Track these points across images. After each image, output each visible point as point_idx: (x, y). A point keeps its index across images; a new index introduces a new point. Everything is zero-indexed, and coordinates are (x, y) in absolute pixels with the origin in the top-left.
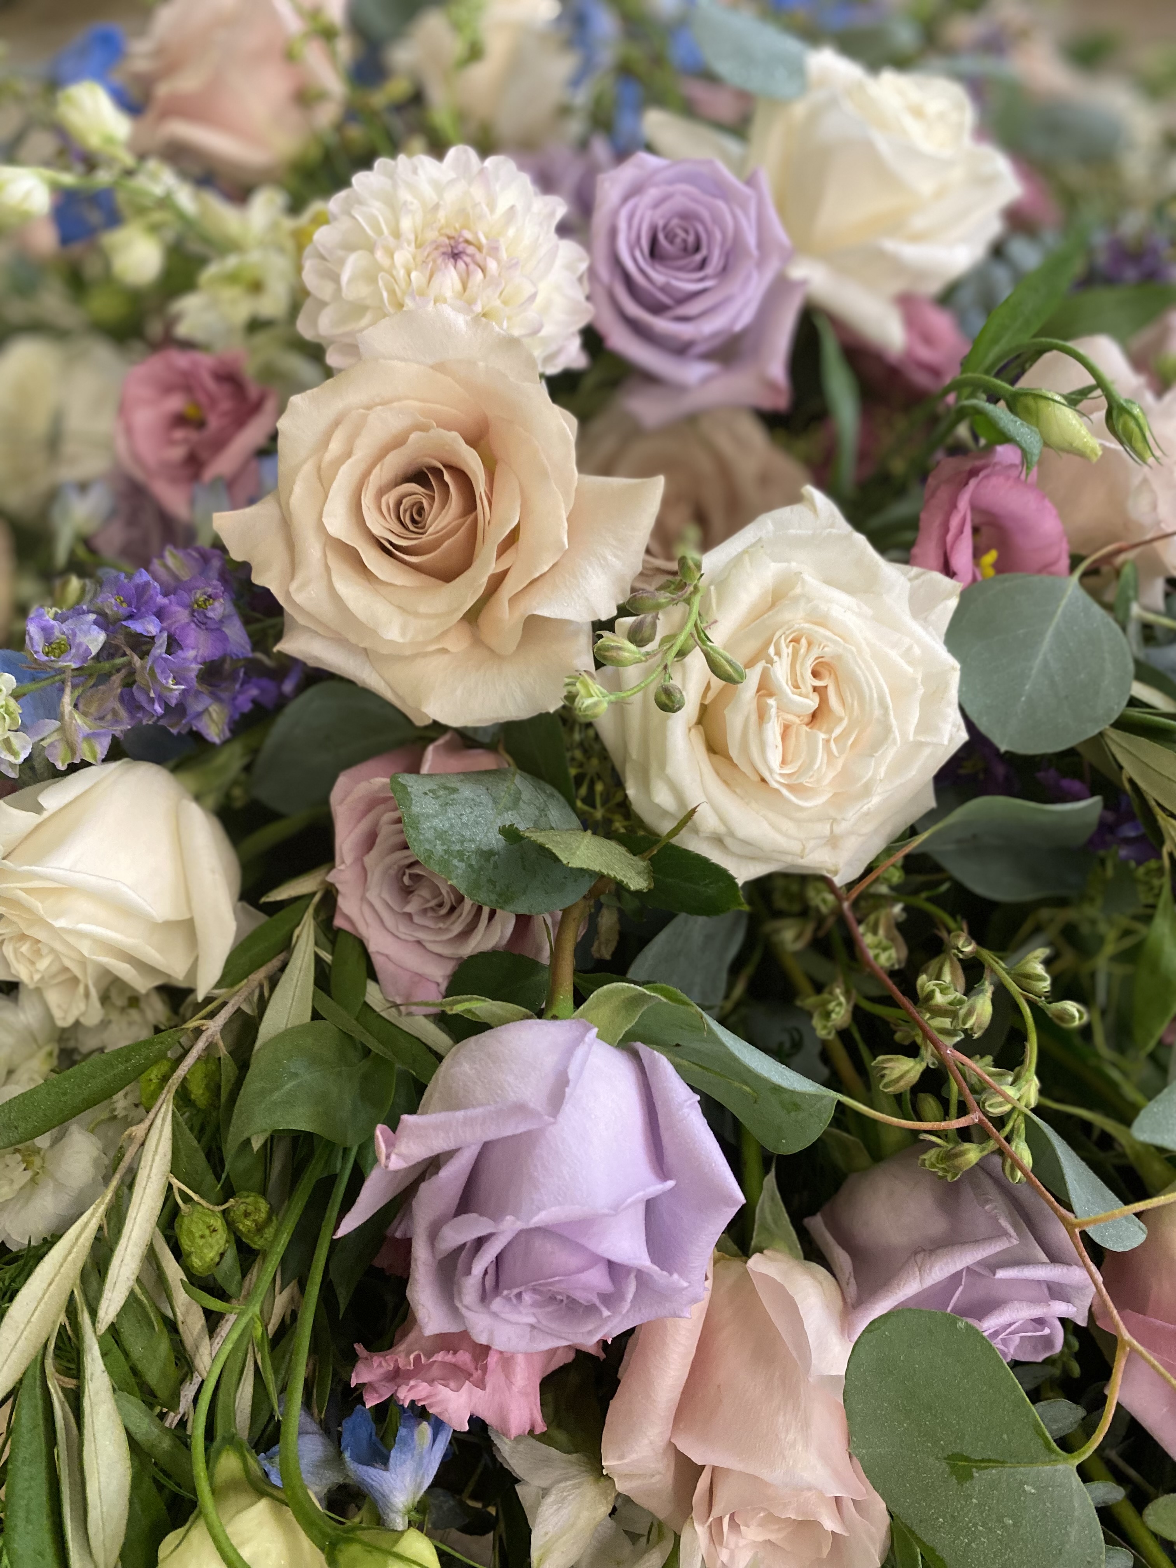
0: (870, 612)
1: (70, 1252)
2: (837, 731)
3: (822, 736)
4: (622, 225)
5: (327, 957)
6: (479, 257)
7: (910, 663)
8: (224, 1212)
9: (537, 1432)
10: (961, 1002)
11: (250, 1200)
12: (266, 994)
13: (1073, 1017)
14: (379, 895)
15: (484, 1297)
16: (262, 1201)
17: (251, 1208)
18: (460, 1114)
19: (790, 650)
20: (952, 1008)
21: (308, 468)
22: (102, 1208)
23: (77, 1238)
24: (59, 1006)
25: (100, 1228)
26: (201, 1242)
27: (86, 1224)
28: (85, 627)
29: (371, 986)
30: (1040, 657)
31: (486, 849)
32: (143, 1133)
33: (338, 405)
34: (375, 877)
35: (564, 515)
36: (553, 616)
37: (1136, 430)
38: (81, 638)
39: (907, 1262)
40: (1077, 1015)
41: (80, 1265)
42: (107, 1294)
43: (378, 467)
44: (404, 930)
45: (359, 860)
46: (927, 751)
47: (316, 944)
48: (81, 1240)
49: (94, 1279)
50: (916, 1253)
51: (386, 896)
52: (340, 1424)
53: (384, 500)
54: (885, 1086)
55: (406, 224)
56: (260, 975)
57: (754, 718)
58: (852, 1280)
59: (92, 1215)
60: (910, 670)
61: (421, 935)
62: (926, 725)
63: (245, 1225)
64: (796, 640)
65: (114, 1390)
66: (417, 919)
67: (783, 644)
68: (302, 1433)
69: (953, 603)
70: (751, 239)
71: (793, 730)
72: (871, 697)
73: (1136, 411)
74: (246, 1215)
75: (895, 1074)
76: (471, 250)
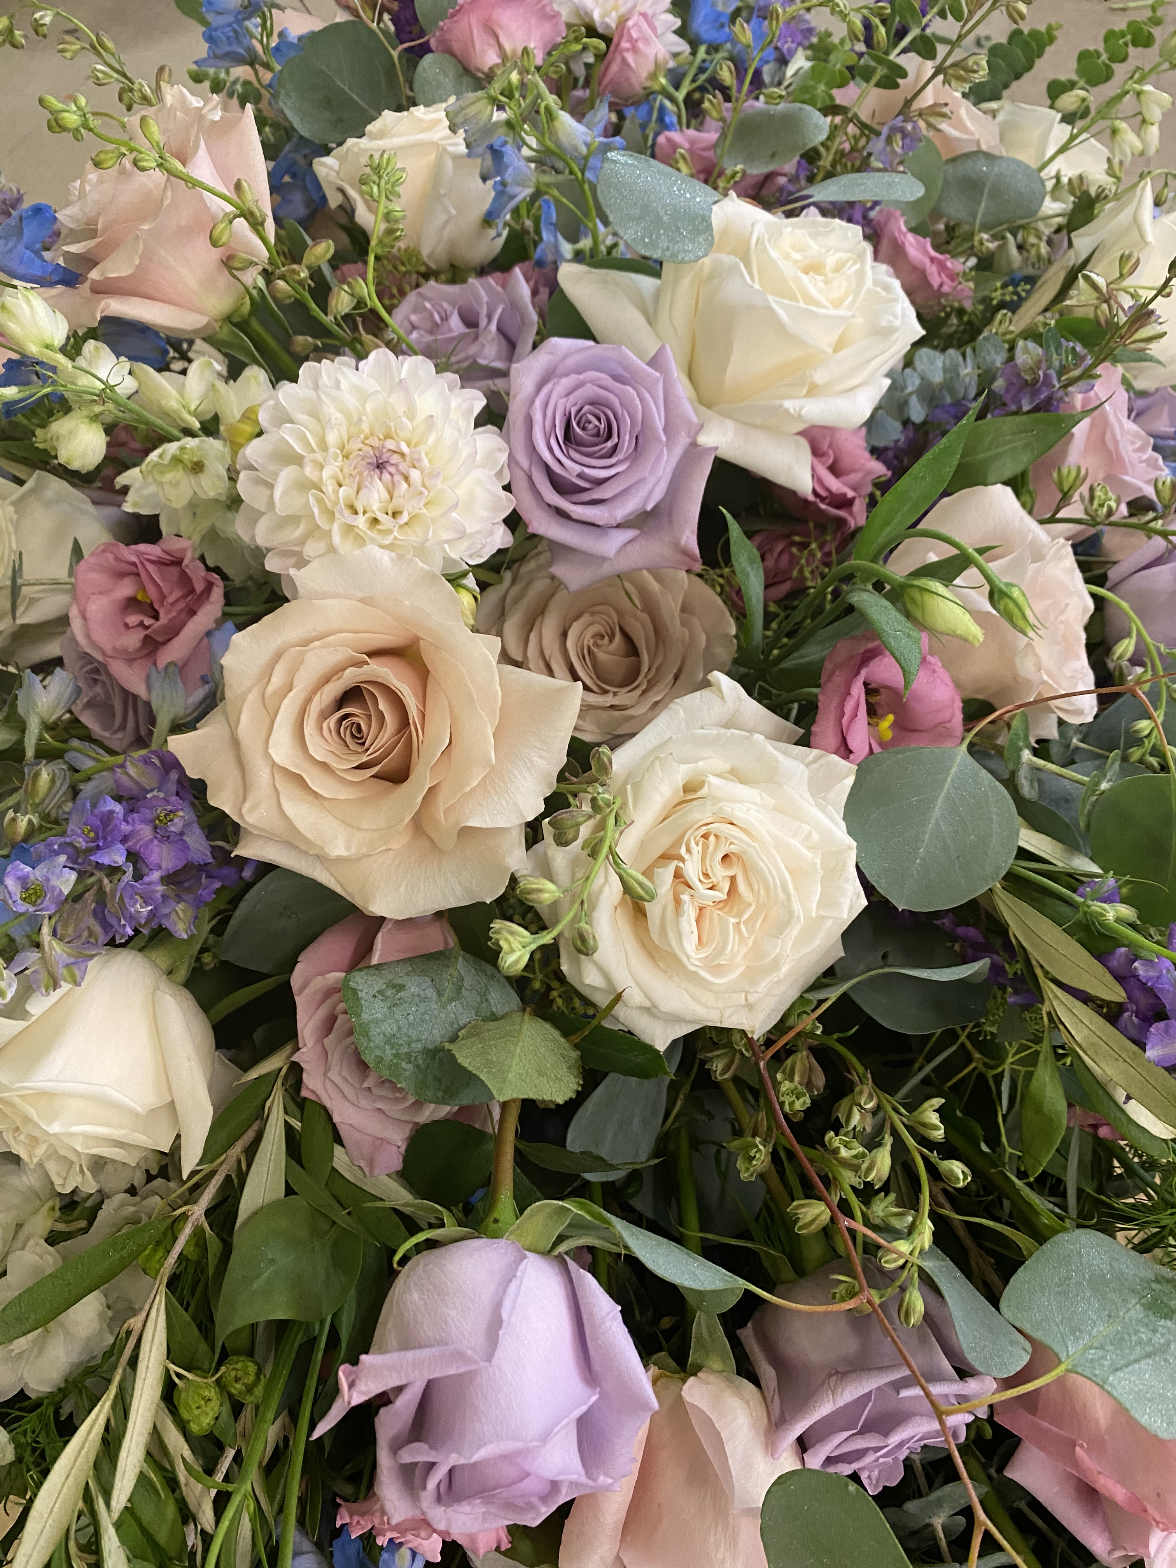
0: (771, 802)
1: (82, 1448)
2: (745, 916)
3: (733, 920)
4: (538, 416)
5: (297, 1124)
6: (403, 467)
7: (810, 848)
8: (218, 1381)
9: (503, 1549)
10: (863, 1155)
11: (239, 1366)
12: (244, 1168)
13: (958, 1179)
14: (340, 1074)
15: (439, 1499)
16: (250, 1364)
17: (240, 1373)
18: (410, 1355)
19: (700, 847)
20: (855, 1162)
21: (253, 697)
22: (108, 1404)
23: (89, 1433)
24: (58, 1174)
25: (108, 1420)
26: (196, 1412)
27: (95, 1421)
28: (57, 871)
29: (338, 1150)
30: (933, 821)
31: (431, 1047)
32: (139, 1325)
33: (276, 642)
34: (334, 1058)
35: (490, 732)
36: (484, 826)
37: (1016, 611)
38: (55, 882)
39: (822, 1384)
40: (961, 1177)
41: (92, 1458)
42: (118, 1484)
43: (317, 697)
44: (364, 1103)
45: (320, 1041)
46: (829, 923)
47: (286, 1112)
48: (92, 1436)
49: (105, 1465)
50: (830, 1376)
51: (345, 1073)
52: (331, 1545)
53: (325, 725)
54: (800, 1228)
55: (332, 438)
56: (237, 1150)
57: (671, 906)
58: (777, 1397)
59: (100, 1412)
60: (809, 855)
61: (380, 1105)
62: (827, 901)
63: (237, 1388)
64: (705, 836)
65: (129, 1560)
66: (374, 1090)
67: (693, 844)
68: (296, 1555)
69: (850, 781)
70: (659, 423)
71: (707, 912)
72: (775, 886)
73: (1016, 593)
74: (237, 1380)
75: (808, 1218)
76: (395, 459)
